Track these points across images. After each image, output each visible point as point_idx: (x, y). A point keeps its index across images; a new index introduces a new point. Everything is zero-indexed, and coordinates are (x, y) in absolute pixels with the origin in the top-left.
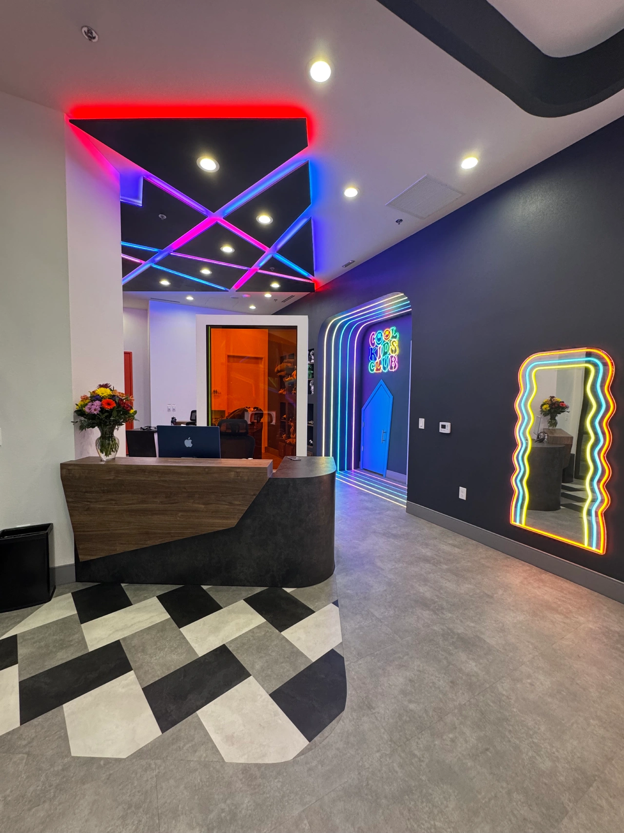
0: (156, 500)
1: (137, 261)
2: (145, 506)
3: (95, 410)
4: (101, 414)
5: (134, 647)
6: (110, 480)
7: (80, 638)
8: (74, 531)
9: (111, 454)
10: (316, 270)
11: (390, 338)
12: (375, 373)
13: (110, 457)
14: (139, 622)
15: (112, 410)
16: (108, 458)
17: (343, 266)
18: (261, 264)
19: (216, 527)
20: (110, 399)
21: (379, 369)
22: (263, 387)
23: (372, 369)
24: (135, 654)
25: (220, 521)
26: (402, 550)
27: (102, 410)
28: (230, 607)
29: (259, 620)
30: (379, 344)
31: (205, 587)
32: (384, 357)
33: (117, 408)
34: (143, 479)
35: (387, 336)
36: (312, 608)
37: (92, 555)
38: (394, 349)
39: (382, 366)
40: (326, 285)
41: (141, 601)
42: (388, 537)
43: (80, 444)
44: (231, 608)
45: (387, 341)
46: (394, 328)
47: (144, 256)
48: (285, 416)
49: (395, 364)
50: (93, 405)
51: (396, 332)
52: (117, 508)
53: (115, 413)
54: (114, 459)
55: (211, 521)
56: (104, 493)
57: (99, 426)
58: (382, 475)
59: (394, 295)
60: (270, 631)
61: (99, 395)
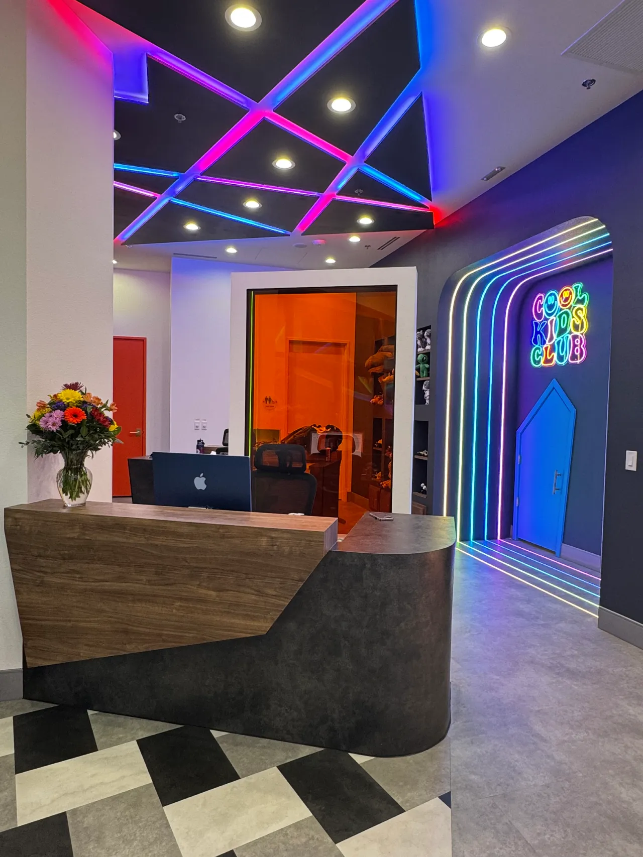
0: (139, 577)
1: (150, 194)
2: (124, 586)
3: (54, 425)
4: (63, 432)
5: (86, 828)
6: (73, 538)
7: (9, 799)
8: (20, 618)
9: (79, 497)
10: (435, 189)
11: (571, 303)
12: (543, 367)
13: (79, 501)
14: (102, 783)
15: (79, 425)
16: (75, 502)
17: (483, 179)
18: (340, 186)
19: (235, 631)
20: (79, 407)
21: (551, 360)
22: (347, 391)
23: (537, 359)
24: (86, 843)
25: (243, 622)
26: (586, 704)
27: (65, 425)
28: (253, 778)
29: (300, 811)
30: (550, 315)
31: (216, 734)
32: (560, 338)
33: (87, 423)
34: (121, 540)
35: (567, 299)
36: (399, 802)
37: (44, 659)
38: (578, 322)
39: (555, 355)
40: (453, 215)
41: (111, 745)
42: (558, 674)
43: (35, 477)
44: (252, 781)
45: (565, 309)
46: (580, 285)
47: (158, 185)
48: (380, 442)
49: (581, 350)
50: (51, 416)
51: (583, 291)
52: (82, 585)
53: (84, 431)
54: (84, 505)
55: (227, 620)
56: (64, 559)
57: (62, 450)
58: (554, 553)
59: (579, 223)
60: (316, 836)
61: (61, 401)
